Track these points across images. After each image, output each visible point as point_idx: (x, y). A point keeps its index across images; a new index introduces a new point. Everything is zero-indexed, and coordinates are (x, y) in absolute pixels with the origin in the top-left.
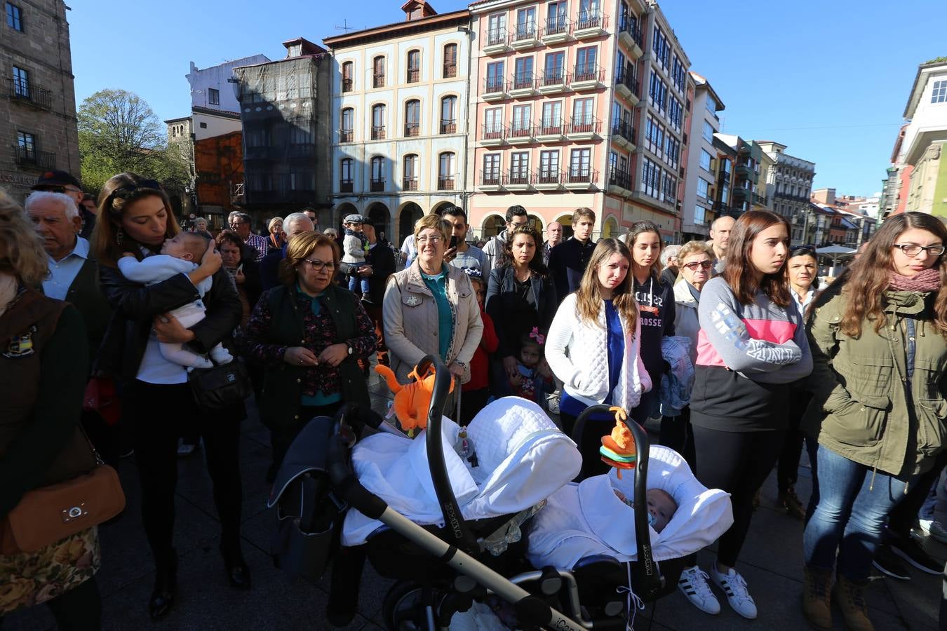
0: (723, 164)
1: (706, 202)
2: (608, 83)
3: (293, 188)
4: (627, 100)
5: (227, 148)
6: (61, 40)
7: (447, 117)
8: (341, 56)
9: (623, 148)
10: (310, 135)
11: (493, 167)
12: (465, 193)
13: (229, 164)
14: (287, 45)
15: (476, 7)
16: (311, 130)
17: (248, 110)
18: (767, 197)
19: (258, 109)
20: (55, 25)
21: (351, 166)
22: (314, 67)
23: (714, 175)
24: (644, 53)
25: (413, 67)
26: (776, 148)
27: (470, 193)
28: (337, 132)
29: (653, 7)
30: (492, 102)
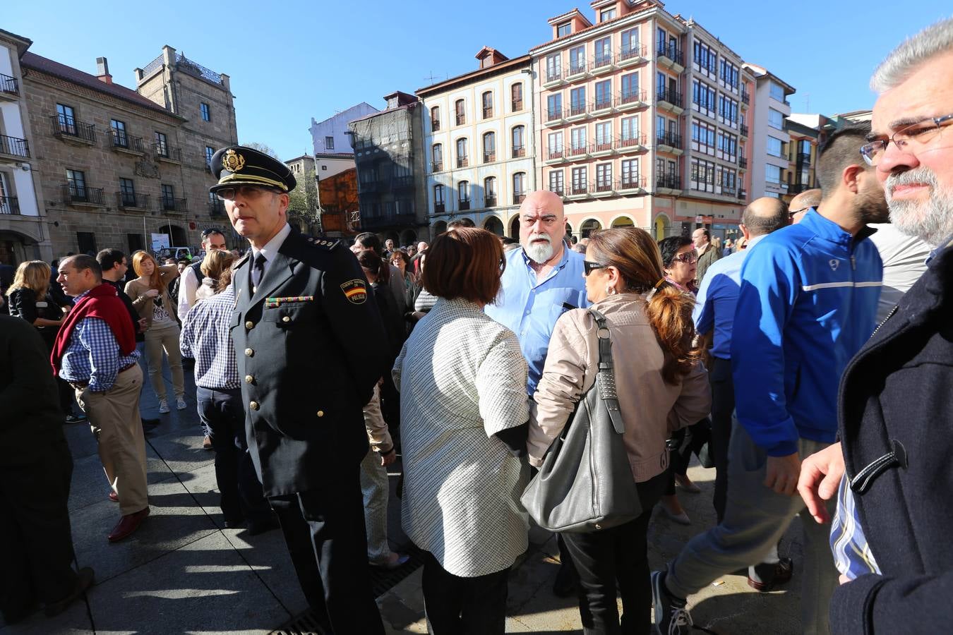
0: (800, 146)
1: (778, 187)
2: (649, 102)
3: (398, 213)
4: (670, 112)
5: (343, 184)
6: (232, 122)
7: (517, 143)
8: (429, 103)
9: (670, 154)
10: (409, 169)
11: (557, 182)
13: (345, 197)
14: (387, 99)
15: (535, 52)
16: (409, 165)
17: (360, 154)
19: (368, 153)
20: (227, 111)
21: (442, 191)
22: (409, 114)
23: (788, 159)
24: (685, 68)
25: (488, 106)
28: (430, 164)
29: (691, 27)
30: (553, 128)
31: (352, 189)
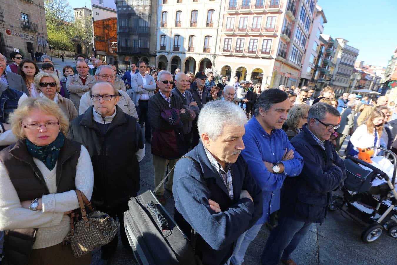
0: (321, 48)
1: (312, 65)
2: (284, 10)
4: (290, 18)
5: (108, 26)
7: (209, 19)
9: (285, 40)
10: (148, 23)
11: (228, 44)
12: (215, 55)
13: (109, 33)
16: (148, 20)
17: (120, 9)
18: (336, 64)
19: (125, 9)
21: (165, 38)
23: (317, 53)
26: (344, 42)
27: (217, 55)
28: (160, 22)
30: (231, 14)
31: (113, 29)
